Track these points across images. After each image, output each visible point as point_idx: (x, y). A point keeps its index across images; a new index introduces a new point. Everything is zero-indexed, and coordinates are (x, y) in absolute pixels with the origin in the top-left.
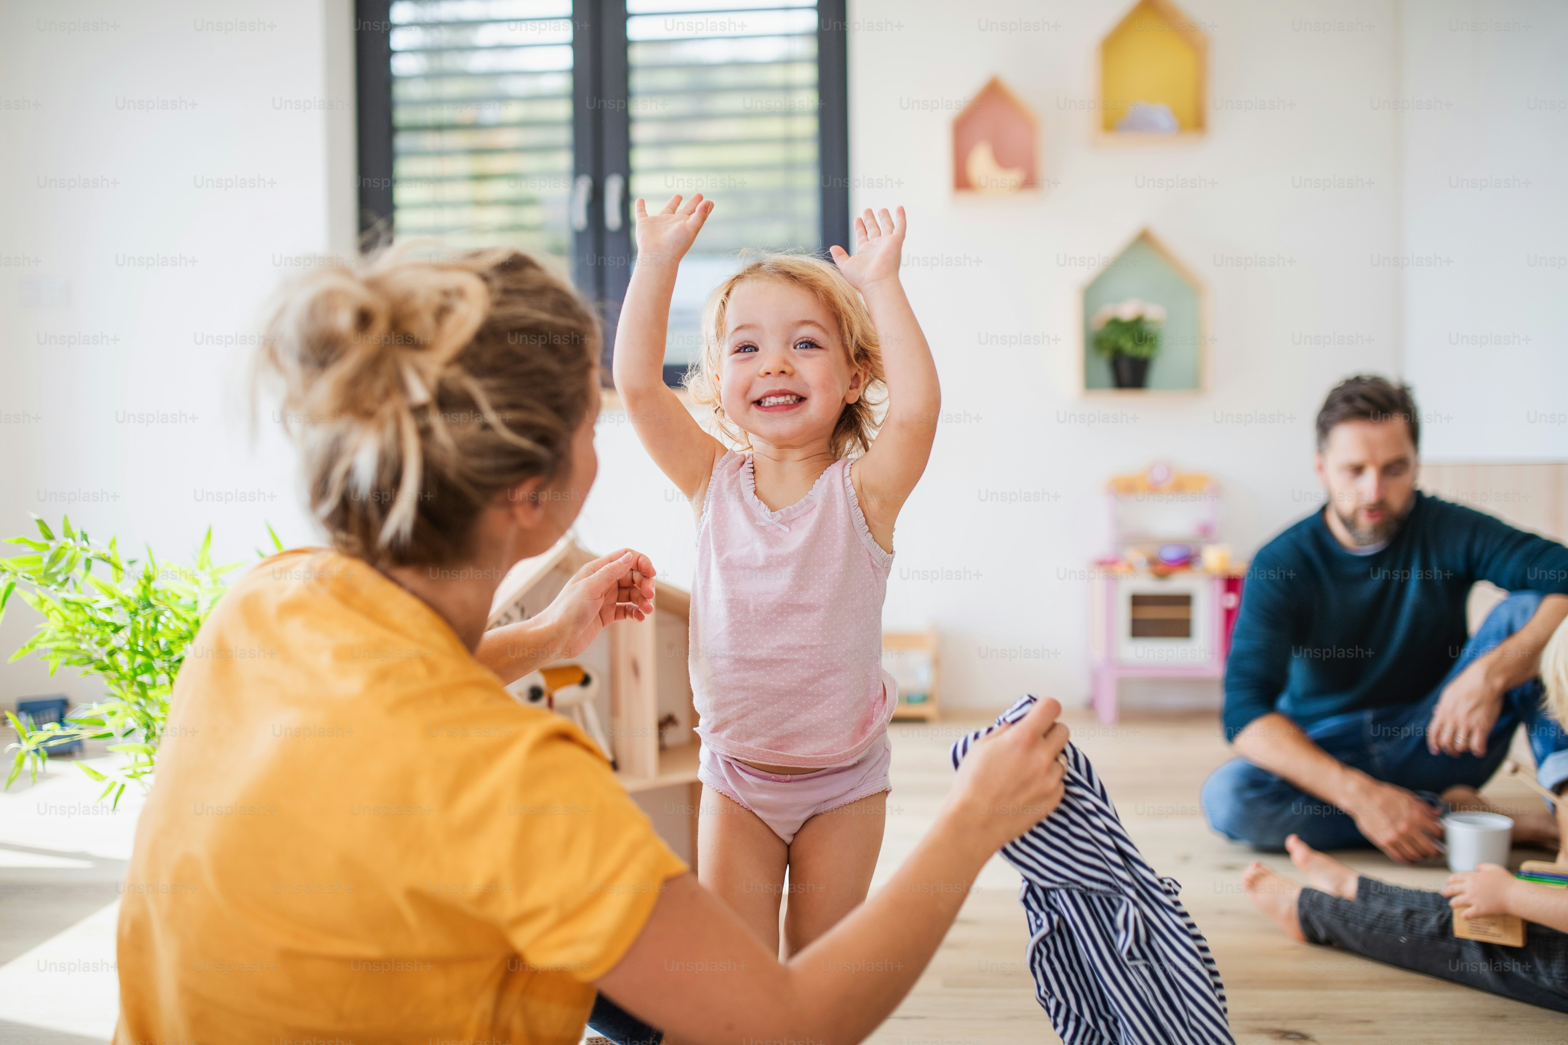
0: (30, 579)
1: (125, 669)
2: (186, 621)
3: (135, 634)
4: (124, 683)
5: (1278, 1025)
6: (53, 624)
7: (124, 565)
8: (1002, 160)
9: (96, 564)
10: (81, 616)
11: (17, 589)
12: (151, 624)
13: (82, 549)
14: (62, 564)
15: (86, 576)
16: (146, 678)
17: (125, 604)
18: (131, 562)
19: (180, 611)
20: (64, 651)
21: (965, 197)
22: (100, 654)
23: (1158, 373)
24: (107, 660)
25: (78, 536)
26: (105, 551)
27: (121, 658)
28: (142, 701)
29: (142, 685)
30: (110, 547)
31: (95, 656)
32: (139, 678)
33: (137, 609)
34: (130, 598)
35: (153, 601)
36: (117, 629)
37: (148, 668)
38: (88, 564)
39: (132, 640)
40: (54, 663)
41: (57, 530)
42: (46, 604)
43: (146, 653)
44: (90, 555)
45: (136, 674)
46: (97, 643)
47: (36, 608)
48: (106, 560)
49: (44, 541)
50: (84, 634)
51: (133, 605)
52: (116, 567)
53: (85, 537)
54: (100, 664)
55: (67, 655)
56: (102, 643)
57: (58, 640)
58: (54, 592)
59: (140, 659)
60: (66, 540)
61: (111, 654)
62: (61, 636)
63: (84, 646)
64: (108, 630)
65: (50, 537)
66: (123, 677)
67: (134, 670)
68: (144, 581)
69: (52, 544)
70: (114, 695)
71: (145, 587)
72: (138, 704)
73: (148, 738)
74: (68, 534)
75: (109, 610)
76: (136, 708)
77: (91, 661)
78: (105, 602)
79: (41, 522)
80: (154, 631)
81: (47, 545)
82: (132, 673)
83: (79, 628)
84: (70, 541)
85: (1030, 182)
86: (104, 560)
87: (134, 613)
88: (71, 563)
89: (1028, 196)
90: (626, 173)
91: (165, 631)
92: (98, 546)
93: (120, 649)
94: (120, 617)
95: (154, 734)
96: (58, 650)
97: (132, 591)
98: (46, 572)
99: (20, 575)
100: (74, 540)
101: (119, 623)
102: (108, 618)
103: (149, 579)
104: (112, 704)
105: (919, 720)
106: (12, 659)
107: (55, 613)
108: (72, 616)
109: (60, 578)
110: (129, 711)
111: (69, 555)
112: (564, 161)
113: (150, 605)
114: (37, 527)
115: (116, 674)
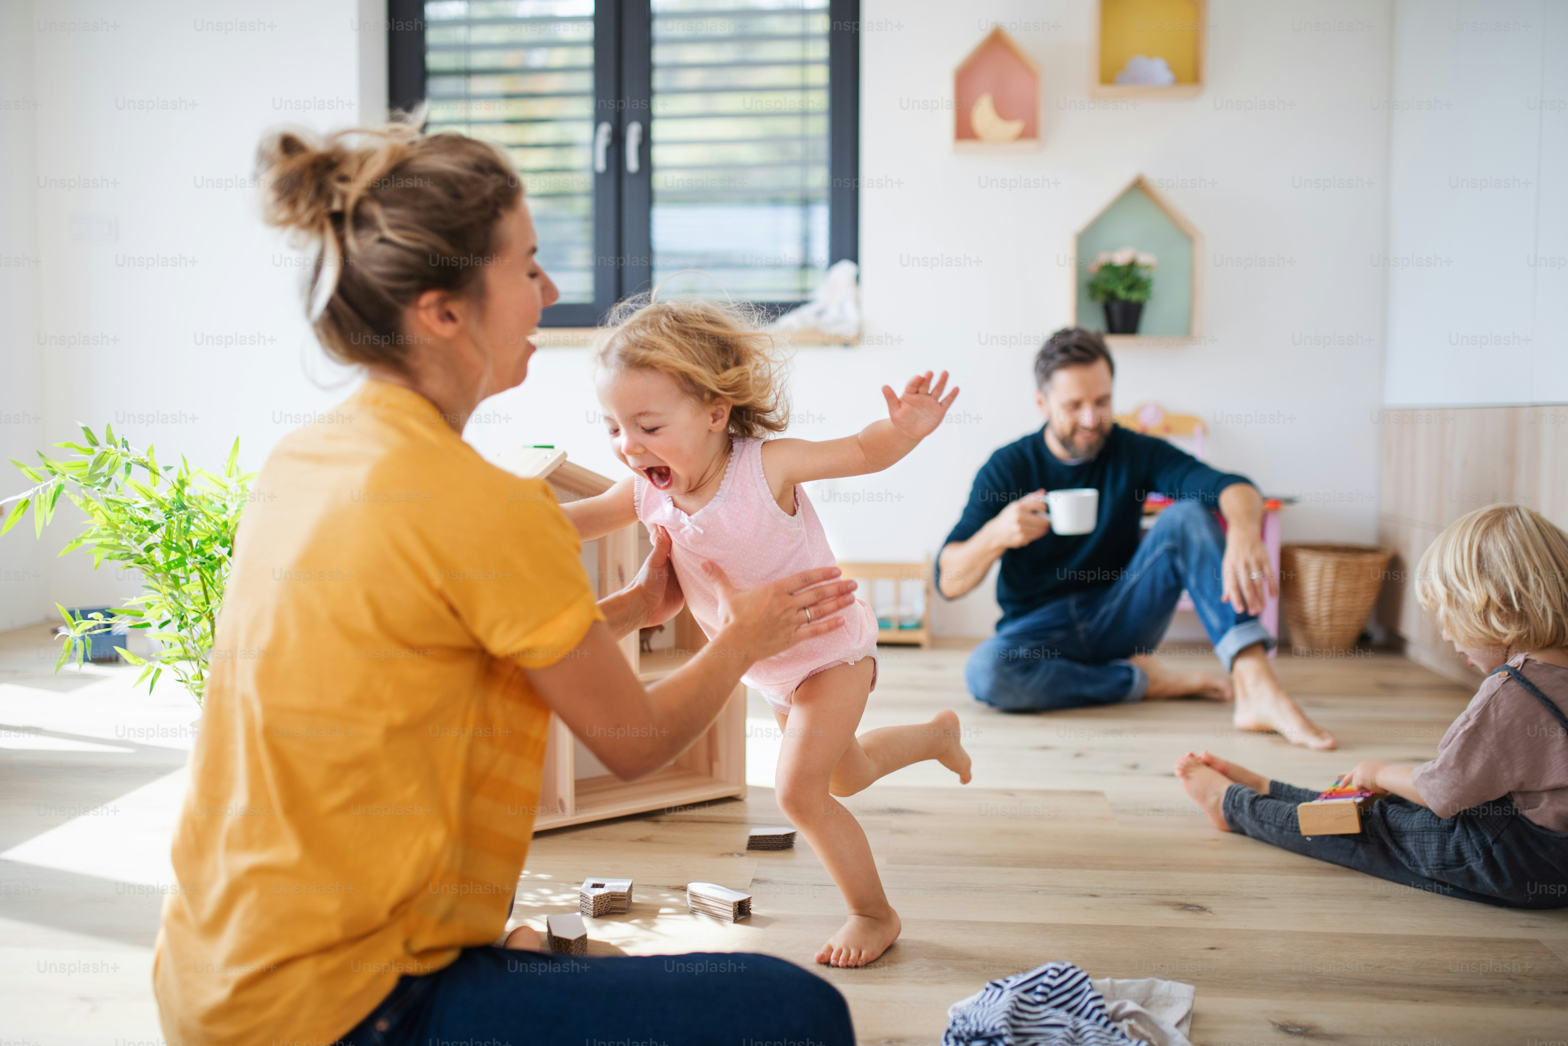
0: (77, 480)
1: (161, 563)
2: (216, 523)
3: (170, 533)
4: (158, 575)
5: (1182, 900)
6: (98, 521)
7: (161, 471)
8: (1003, 112)
9: (135, 467)
10: (122, 516)
11: (65, 491)
12: (184, 524)
13: (123, 455)
14: (105, 469)
15: (126, 478)
16: (179, 572)
17: (161, 505)
18: (167, 468)
19: (210, 513)
20: (108, 546)
21: (967, 145)
22: (139, 550)
23: (1149, 318)
24: (144, 555)
25: (120, 443)
26: (144, 457)
27: (158, 555)
28: (175, 593)
29: (175, 578)
30: (148, 455)
31: (135, 551)
32: (173, 572)
33: (171, 510)
34: (166, 500)
35: (186, 504)
36: (154, 528)
37: (181, 563)
38: (128, 468)
39: (167, 538)
40: (99, 556)
41: (101, 438)
42: (91, 504)
43: (178, 549)
44: (129, 461)
45: (170, 568)
46: (136, 540)
47: (82, 508)
48: (144, 465)
49: (90, 447)
50: (124, 531)
51: (168, 506)
52: (154, 472)
53: (125, 444)
54: (140, 559)
55: (110, 551)
56: (140, 540)
57: (101, 536)
58: (99, 492)
59: (174, 556)
60: (109, 446)
61: (149, 549)
62: (105, 533)
63: (124, 543)
64: (146, 529)
65: (95, 444)
66: (158, 570)
67: (168, 564)
68: (178, 485)
69: (96, 449)
70: (150, 588)
71: (179, 491)
72: (171, 595)
73: (180, 627)
74: (111, 441)
75: (147, 510)
76: (170, 599)
77: (130, 556)
78: (144, 503)
79: (86, 429)
80: (187, 531)
81: (92, 450)
82: (166, 567)
83: (121, 526)
84: (112, 447)
85: (1029, 133)
86: (142, 465)
87: (169, 515)
88: (113, 466)
89: (1028, 145)
90: (646, 120)
91: (197, 532)
92: (138, 452)
93: (156, 544)
94: (157, 517)
95: (186, 624)
96: (102, 545)
97: (168, 494)
98: (90, 473)
99: (67, 476)
100: (116, 446)
101: (157, 522)
102: (146, 518)
103: (182, 483)
104: (149, 597)
105: (914, 645)
106: (61, 554)
107: (99, 512)
108: (114, 516)
109: (103, 480)
110: (164, 603)
111: (112, 458)
112: (585, 107)
113: (184, 507)
114: (83, 433)
115: (152, 567)
